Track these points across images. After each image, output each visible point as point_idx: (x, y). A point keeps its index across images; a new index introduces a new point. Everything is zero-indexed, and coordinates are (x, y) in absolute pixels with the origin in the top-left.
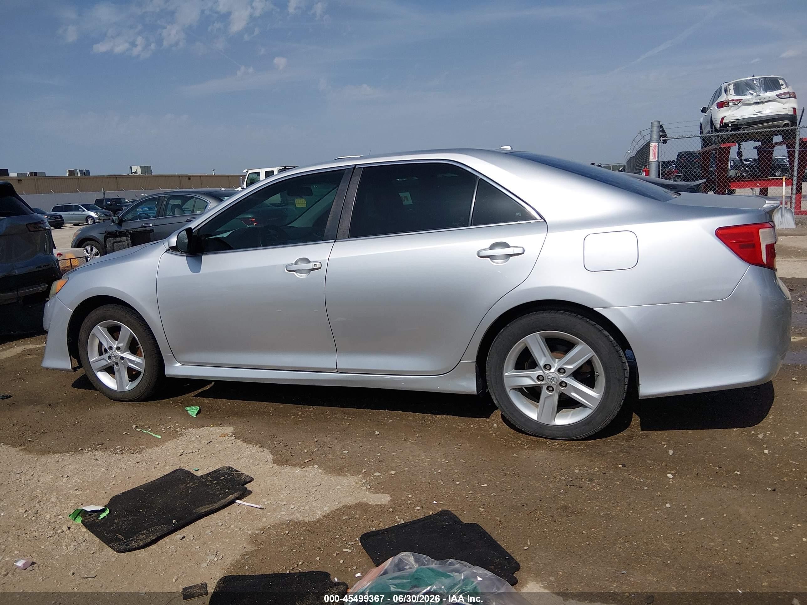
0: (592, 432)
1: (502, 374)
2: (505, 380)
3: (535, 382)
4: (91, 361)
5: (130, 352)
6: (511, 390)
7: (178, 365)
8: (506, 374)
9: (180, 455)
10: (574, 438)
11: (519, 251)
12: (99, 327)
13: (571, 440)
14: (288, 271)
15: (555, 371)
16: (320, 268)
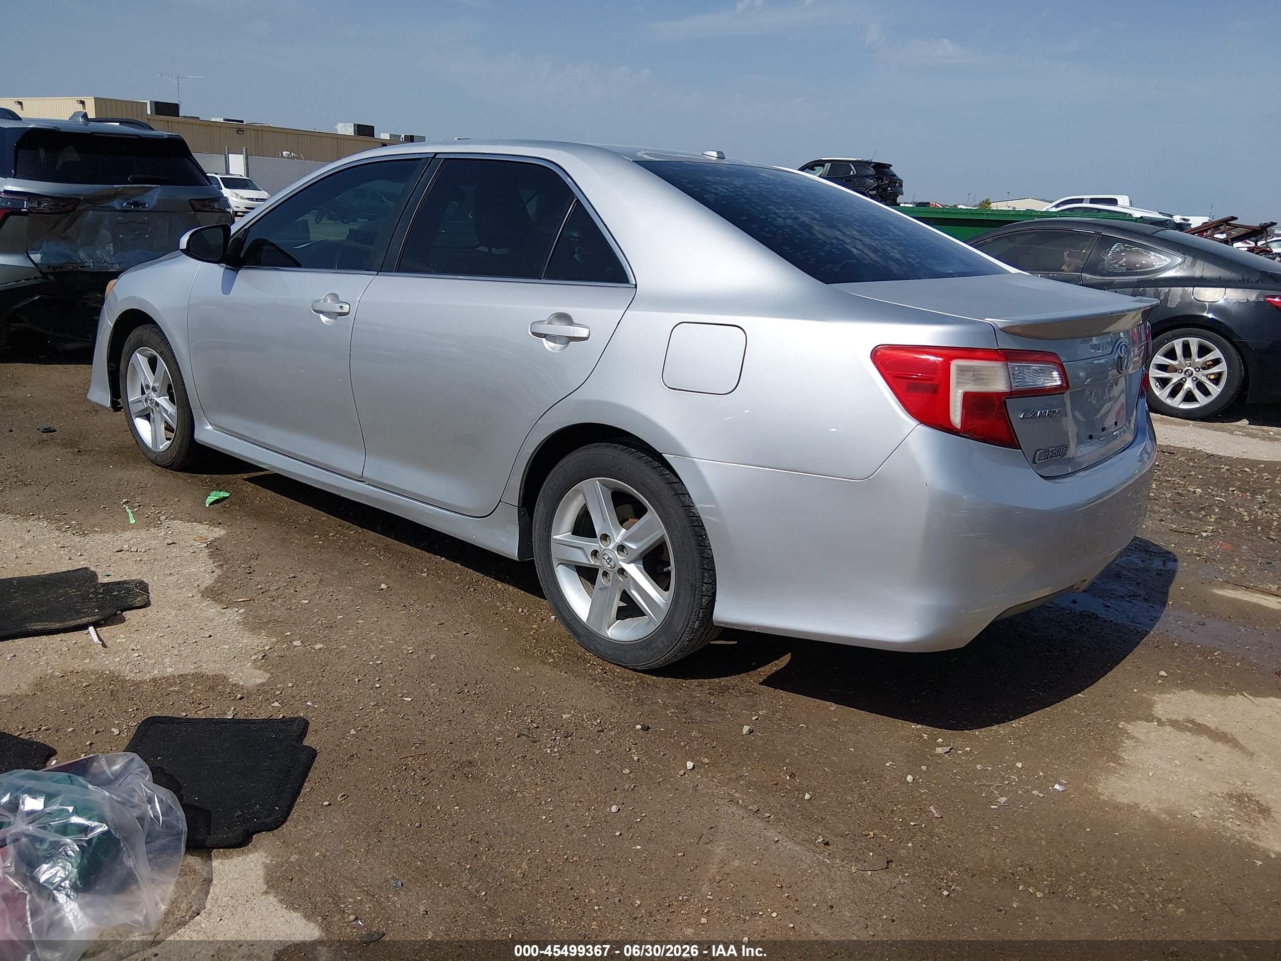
0: (653, 664)
1: (549, 536)
2: (553, 546)
3: (589, 560)
4: (129, 401)
5: (168, 397)
6: (560, 565)
7: (209, 427)
8: (554, 537)
9: (117, 551)
10: (630, 665)
11: (584, 333)
12: (138, 354)
13: (625, 667)
14: (314, 310)
15: (613, 548)
16: (348, 313)
